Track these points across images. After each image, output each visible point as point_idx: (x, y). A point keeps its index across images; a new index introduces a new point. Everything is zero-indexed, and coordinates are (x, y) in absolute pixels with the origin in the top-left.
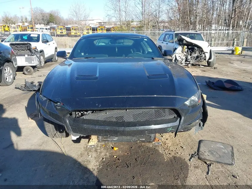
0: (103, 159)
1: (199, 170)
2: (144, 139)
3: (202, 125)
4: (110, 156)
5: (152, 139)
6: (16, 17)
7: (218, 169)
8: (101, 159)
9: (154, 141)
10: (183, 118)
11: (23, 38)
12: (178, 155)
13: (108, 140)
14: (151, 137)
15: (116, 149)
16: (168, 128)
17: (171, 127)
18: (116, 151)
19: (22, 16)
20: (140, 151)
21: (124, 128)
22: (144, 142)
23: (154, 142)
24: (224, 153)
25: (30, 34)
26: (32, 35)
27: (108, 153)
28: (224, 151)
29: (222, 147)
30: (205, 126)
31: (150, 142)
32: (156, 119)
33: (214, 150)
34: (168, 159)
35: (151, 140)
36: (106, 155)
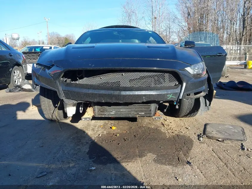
0: (99, 135)
1: (205, 145)
2: (143, 113)
3: (208, 104)
4: (107, 133)
5: (153, 113)
6: (34, 41)
7: (228, 144)
8: (98, 135)
9: (154, 115)
10: (184, 84)
11: (36, 50)
12: (181, 134)
13: (104, 114)
14: (151, 110)
15: (114, 128)
16: (168, 94)
17: (171, 93)
18: (114, 130)
19: (39, 41)
20: (140, 130)
21: (120, 92)
22: (143, 116)
23: (154, 117)
24: (234, 132)
25: (43, 47)
26: (44, 48)
27: (105, 131)
28: (233, 130)
29: (231, 127)
30: (211, 105)
31: (149, 117)
32: (156, 86)
33: (222, 130)
34: (170, 136)
35: (151, 114)
36: (103, 132)
